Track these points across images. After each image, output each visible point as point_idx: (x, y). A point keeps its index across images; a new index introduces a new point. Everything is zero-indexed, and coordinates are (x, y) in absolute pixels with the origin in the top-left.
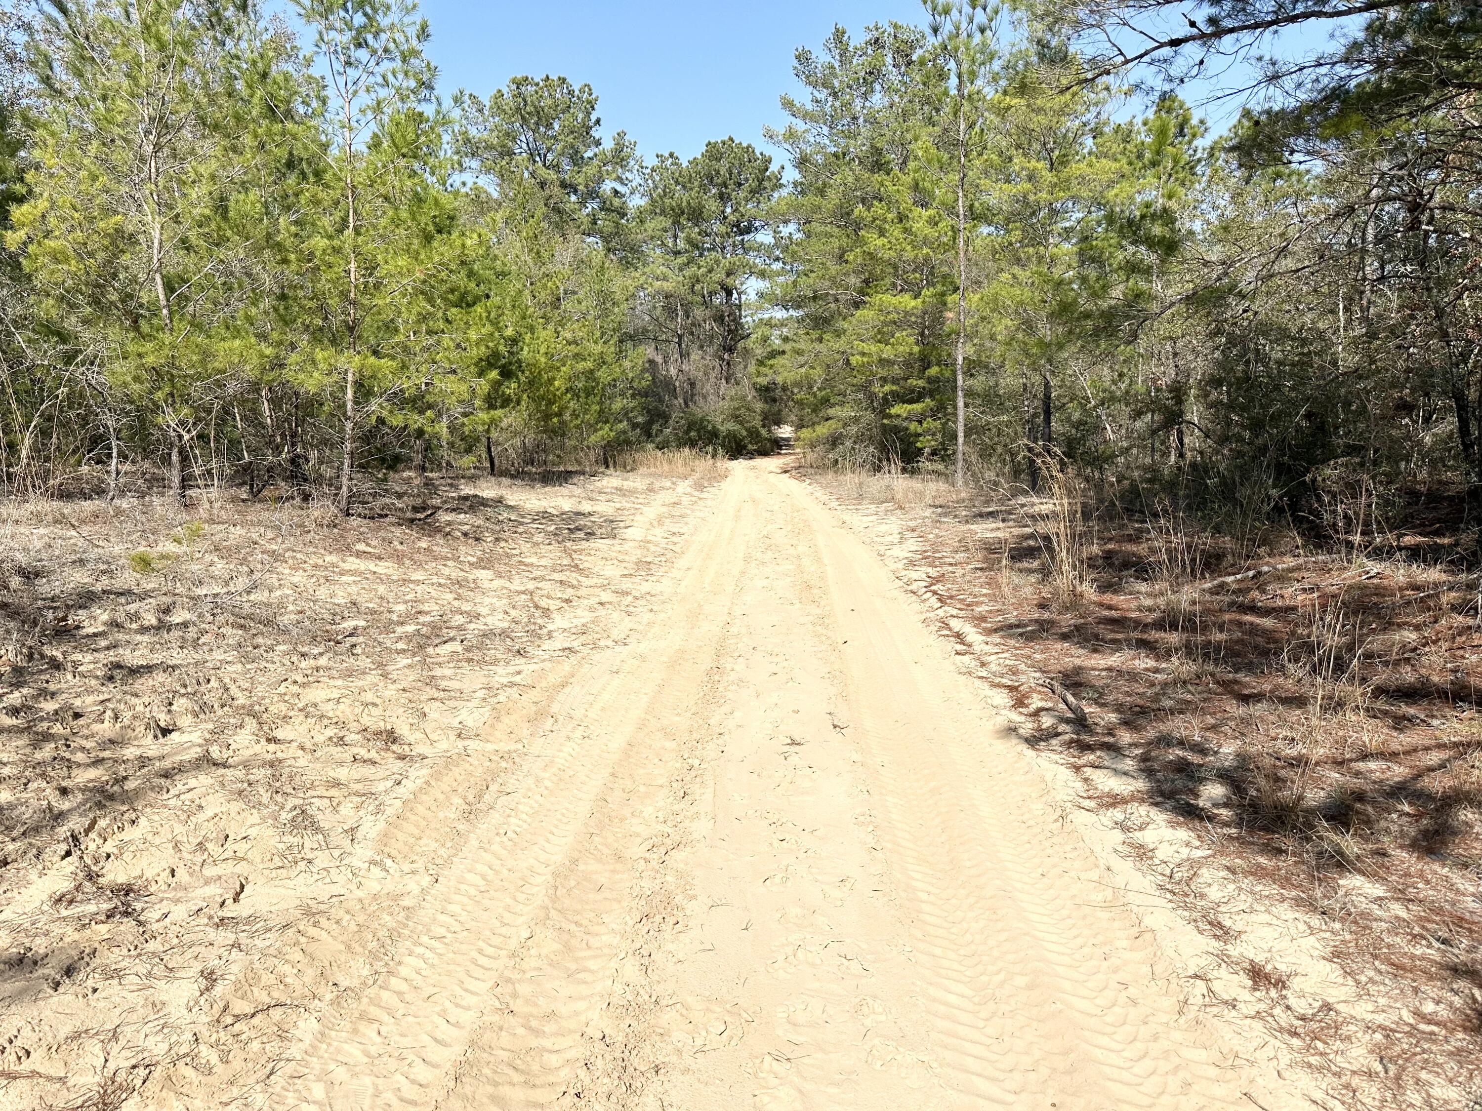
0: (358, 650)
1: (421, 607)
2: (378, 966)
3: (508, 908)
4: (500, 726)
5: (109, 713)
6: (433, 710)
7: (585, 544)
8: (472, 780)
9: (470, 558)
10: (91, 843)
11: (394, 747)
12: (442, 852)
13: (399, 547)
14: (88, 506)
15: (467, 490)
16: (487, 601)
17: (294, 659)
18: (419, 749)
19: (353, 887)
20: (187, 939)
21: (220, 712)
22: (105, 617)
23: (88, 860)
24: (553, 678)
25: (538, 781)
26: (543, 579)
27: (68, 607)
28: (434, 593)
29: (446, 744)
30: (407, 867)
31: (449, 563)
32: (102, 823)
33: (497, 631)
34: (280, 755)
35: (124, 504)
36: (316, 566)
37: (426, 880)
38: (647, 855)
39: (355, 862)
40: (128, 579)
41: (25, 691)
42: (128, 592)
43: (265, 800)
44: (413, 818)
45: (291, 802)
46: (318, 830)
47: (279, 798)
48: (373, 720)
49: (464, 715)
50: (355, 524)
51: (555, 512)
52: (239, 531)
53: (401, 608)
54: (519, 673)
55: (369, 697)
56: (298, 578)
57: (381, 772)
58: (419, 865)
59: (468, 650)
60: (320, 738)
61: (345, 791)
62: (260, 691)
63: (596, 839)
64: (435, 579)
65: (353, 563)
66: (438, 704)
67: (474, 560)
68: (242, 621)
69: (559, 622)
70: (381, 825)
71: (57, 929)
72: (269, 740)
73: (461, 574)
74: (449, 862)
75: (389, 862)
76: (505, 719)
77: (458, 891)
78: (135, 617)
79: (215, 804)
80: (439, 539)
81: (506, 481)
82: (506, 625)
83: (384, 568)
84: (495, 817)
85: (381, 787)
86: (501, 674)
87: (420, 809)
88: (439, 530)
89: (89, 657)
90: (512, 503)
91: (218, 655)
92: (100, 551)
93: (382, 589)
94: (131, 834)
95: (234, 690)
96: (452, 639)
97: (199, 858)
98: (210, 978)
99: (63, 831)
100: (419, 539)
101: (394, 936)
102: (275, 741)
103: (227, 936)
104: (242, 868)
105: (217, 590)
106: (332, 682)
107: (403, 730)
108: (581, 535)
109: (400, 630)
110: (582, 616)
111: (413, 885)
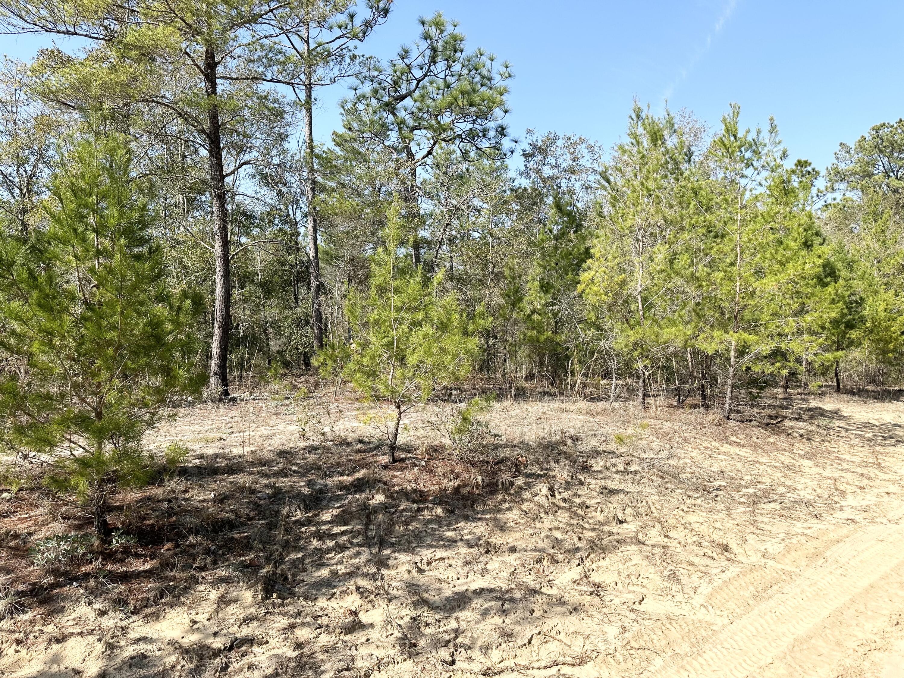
0: (718, 499)
1: (760, 479)
2: (694, 649)
3: (765, 647)
4: (788, 556)
5: (599, 509)
6: (751, 538)
7: (891, 449)
8: (763, 581)
9: (800, 452)
10: (587, 562)
11: (726, 554)
12: (738, 610)
13: (756, 440)
14: (601, 405)
15: (814, 403)
16: (803, 480)
17: (684, 498)
18: (739, 558)
19: (691, 614)
20: (618, 612)
21: (645, 518)
22: (602, 463)
23: (586, 569)
24: (832, 536)
25: (803, 591)
26: (848, 471)
27: (588, 457)
28: (770, 472)
29: (755, 558)
30: (718, 613)
31: (786, 453)
32: (592, 556)
33: (805, 501)
34: (669, 544)
35: (616, 405)
36: (706, 448)
37: (726, 621)
38: (857, 648)
39: (694, 602)
40: (612, 446)
41: (569, 492)
42: (613, 453)
43: (658, 563)
44: (727, 591)
45: (670, 567)
46: (679, 583)
47: (664, 564)
48: (717, 537)
49: (768, 545)
50: (732, 424)
51: (876, 423)
52: (669, 424)
53: (748, 478)
54: (809, 528)
55: (718, 525)
56: (695, 454)
57: (715, 564)
58: (725, 613)
59: (783, 509)
60: (690, 541)
61: (696, 569)
62: (665, 511)
63: (828, 631)
64: (773, 463)
65: (727, 448)
66: (754, 536)
67: (803, 453)
68: (661, 474)
69: (850, 500)
70: (710, 589)
71: (573, 593)
72: (665, 536)
73: (792, 461)
74: (740, 616)
75: (710, 608)
76: (793, 553)
77: (741, 631)
78: (614, 465)
79: (637, 559)
80: (783, 437)
81: (845, 397)
82: (812, 497)
83: (744, 452)
84: (772, 603)
85: (714, 571)
86: (799, 527)
87: (731, 587)
88: (783, 431)
89: (594, 482)
90: (845, 415)
91: (648, 490)
92: (603, 430)
93: (739, 466)
94: (602, 563)
95: (653, 509)
96: (775, 501)
97: (627, 581)
98: (624, 629)
99: (578, 555)
100: (769, 437)
101: (704, 640)
102: (668, 537)
103: (633, 616)
104: (644, 591)
105: (653, 456)
106: (701, 513)
107: (733, 545)
108: (893, 441)
109: (744, 491)
110: (870, 498)
111: (720, 621)
